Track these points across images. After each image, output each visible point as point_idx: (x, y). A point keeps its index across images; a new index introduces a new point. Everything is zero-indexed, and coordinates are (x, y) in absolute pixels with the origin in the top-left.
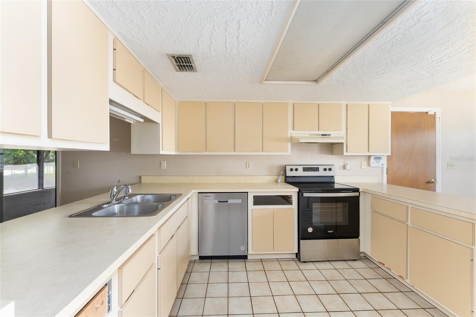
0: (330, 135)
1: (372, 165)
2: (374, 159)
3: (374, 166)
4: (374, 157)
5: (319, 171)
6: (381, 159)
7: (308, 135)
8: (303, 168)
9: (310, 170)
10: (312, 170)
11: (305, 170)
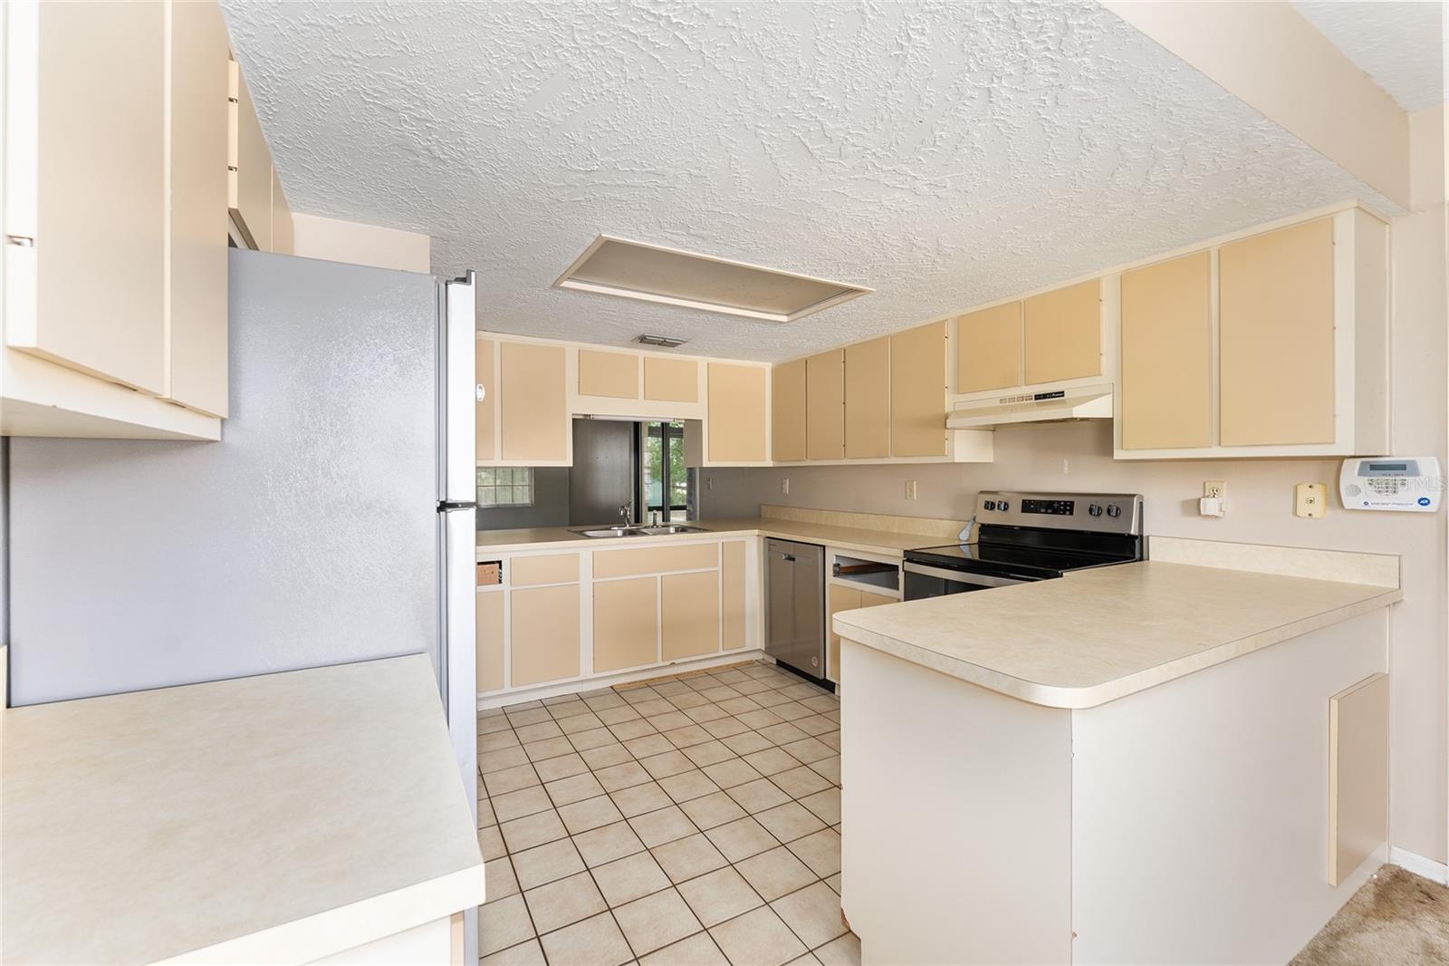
0: (1061, 394)
1: (1349, 502)
2: (1361, 473)
3: (1361, 506)
4: (1362, 463)
5: (1071, 514)
6: (1416, 473)
7: (998, 403)
8: (1024, 501)
9: (1043, 510)
10: (1050, 511)
11: (1028, 507)
